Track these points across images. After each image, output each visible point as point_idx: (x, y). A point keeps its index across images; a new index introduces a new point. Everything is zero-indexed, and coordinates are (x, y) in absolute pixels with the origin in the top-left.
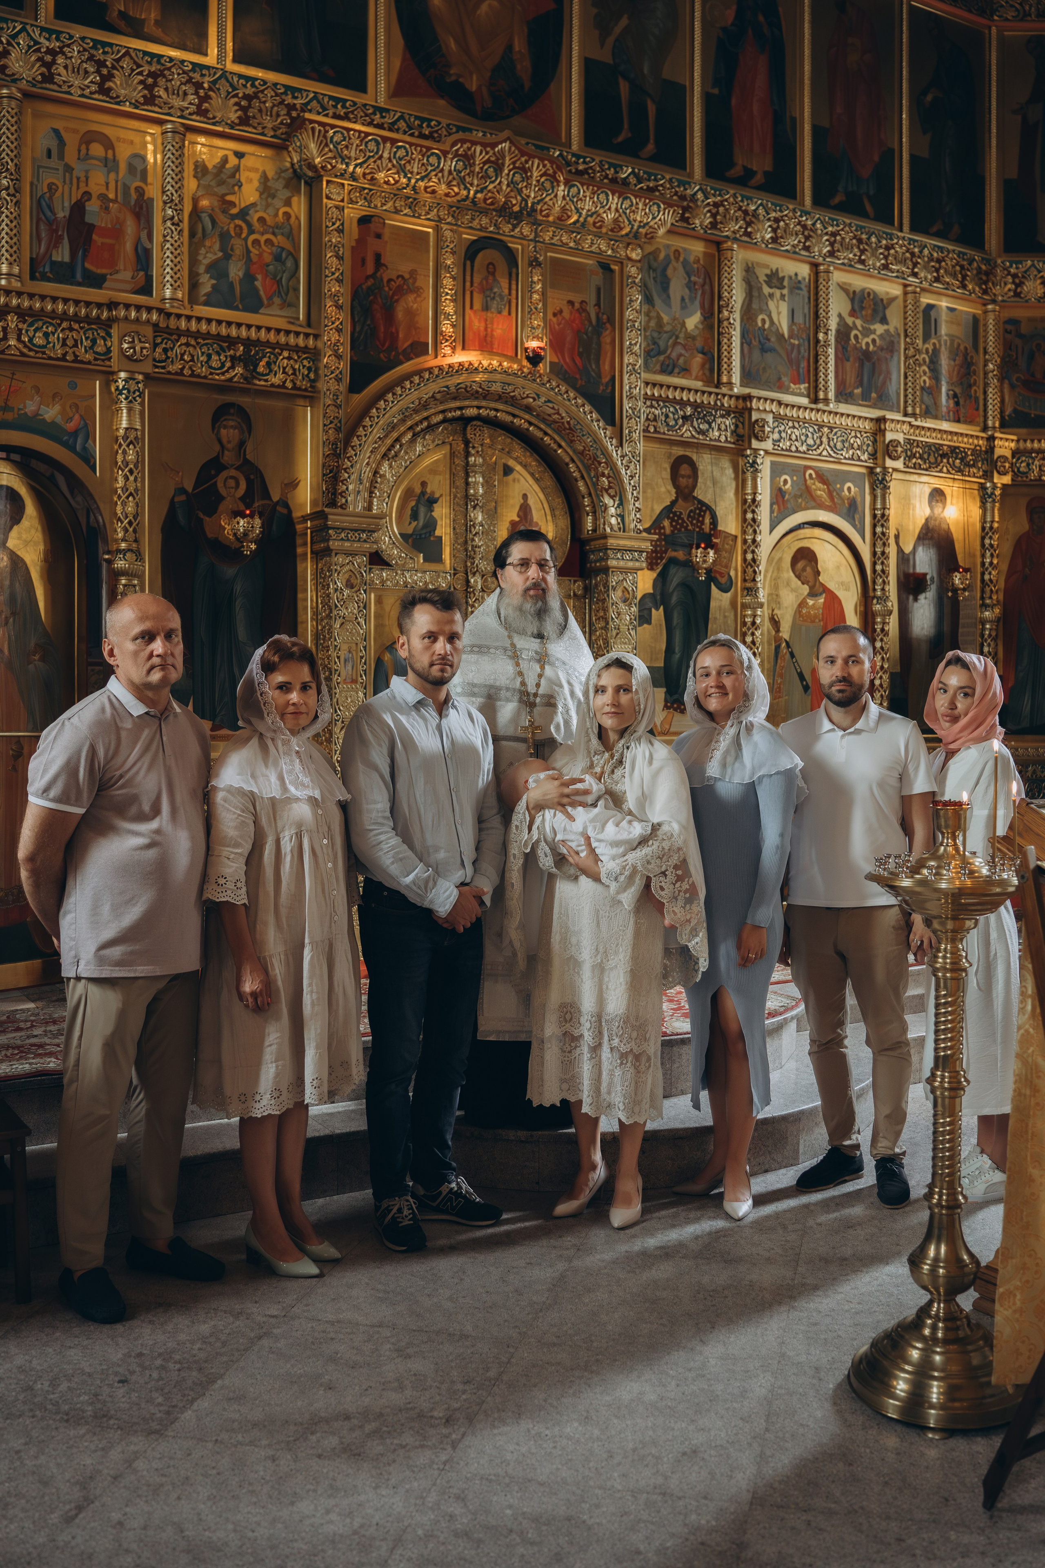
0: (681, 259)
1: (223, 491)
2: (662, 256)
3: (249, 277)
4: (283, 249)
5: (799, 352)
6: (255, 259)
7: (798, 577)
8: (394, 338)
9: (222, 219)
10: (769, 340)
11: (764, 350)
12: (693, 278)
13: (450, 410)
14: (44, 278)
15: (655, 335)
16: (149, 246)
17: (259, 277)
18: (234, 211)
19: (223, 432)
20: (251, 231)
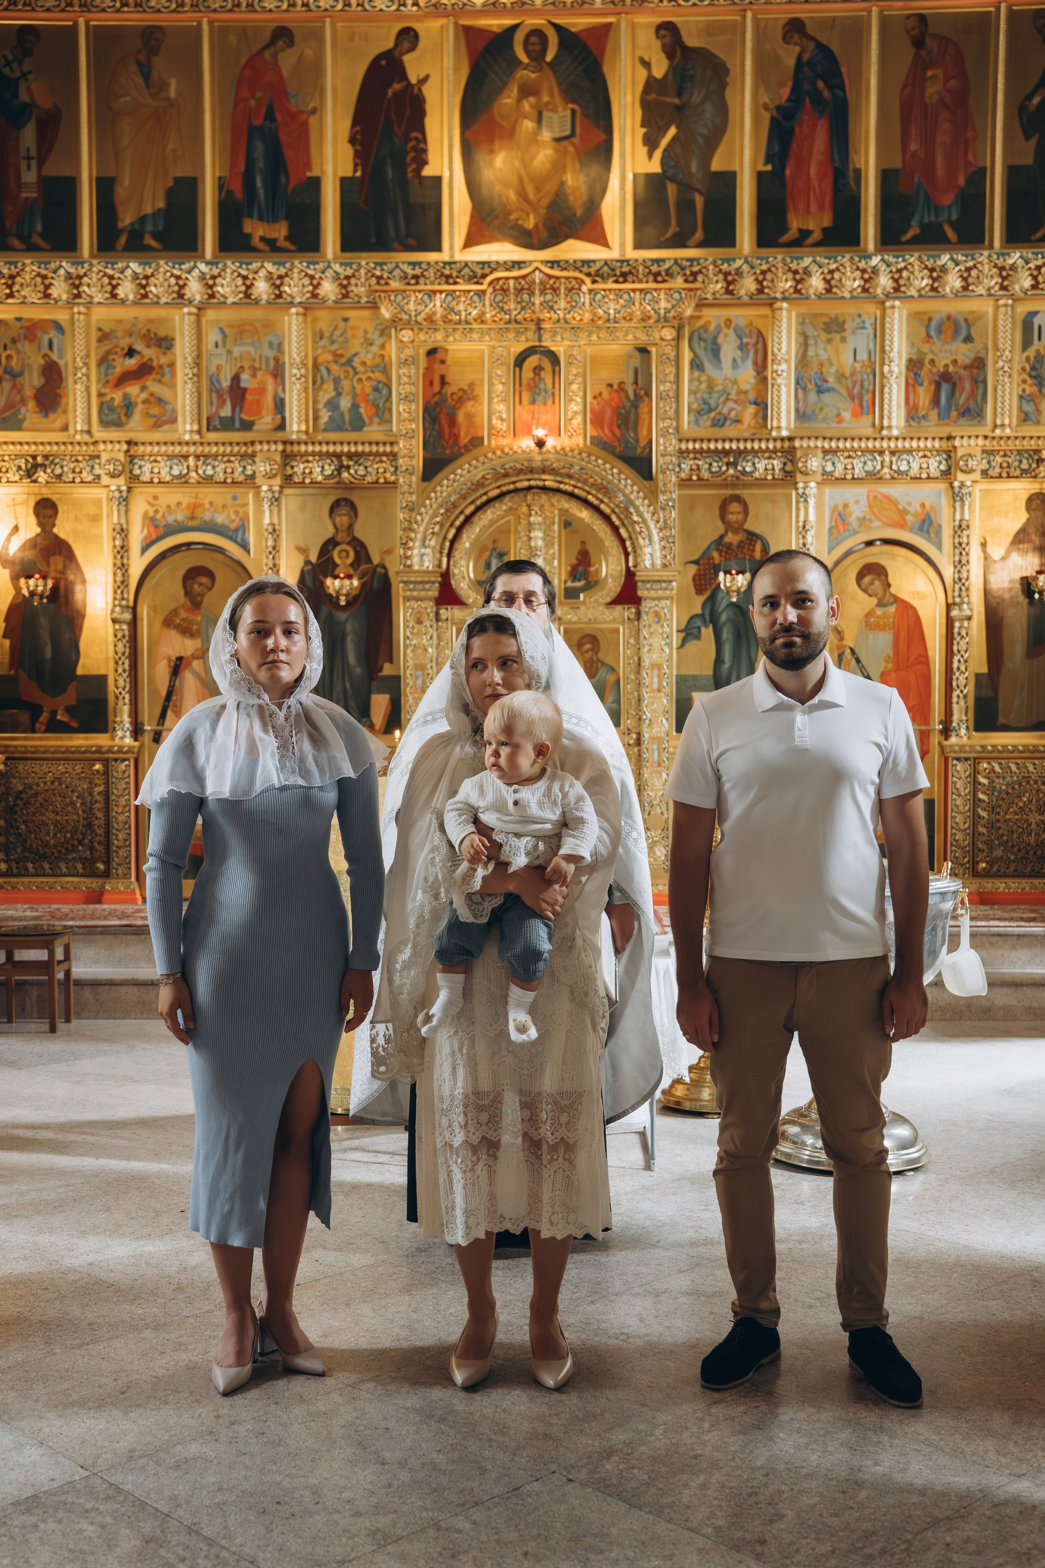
0: (733, 325)
1: (338, 560)
2: (712, 327)
3: (355, 406)
4: (379, 382)
5: (862, 386)
6: (358, 391)
7: (865, 591)
8: (456, 437)
9: (335, 368)
10: (826, 381)
11: (820, 391)
12: (745, 340)
13: (505, 485)
14: (216, 429)
15: (706, 396)
16: (282, 395)
17: (362, 405)
18: (343, 360)
19: (338, 519)
20: (356, 373)
